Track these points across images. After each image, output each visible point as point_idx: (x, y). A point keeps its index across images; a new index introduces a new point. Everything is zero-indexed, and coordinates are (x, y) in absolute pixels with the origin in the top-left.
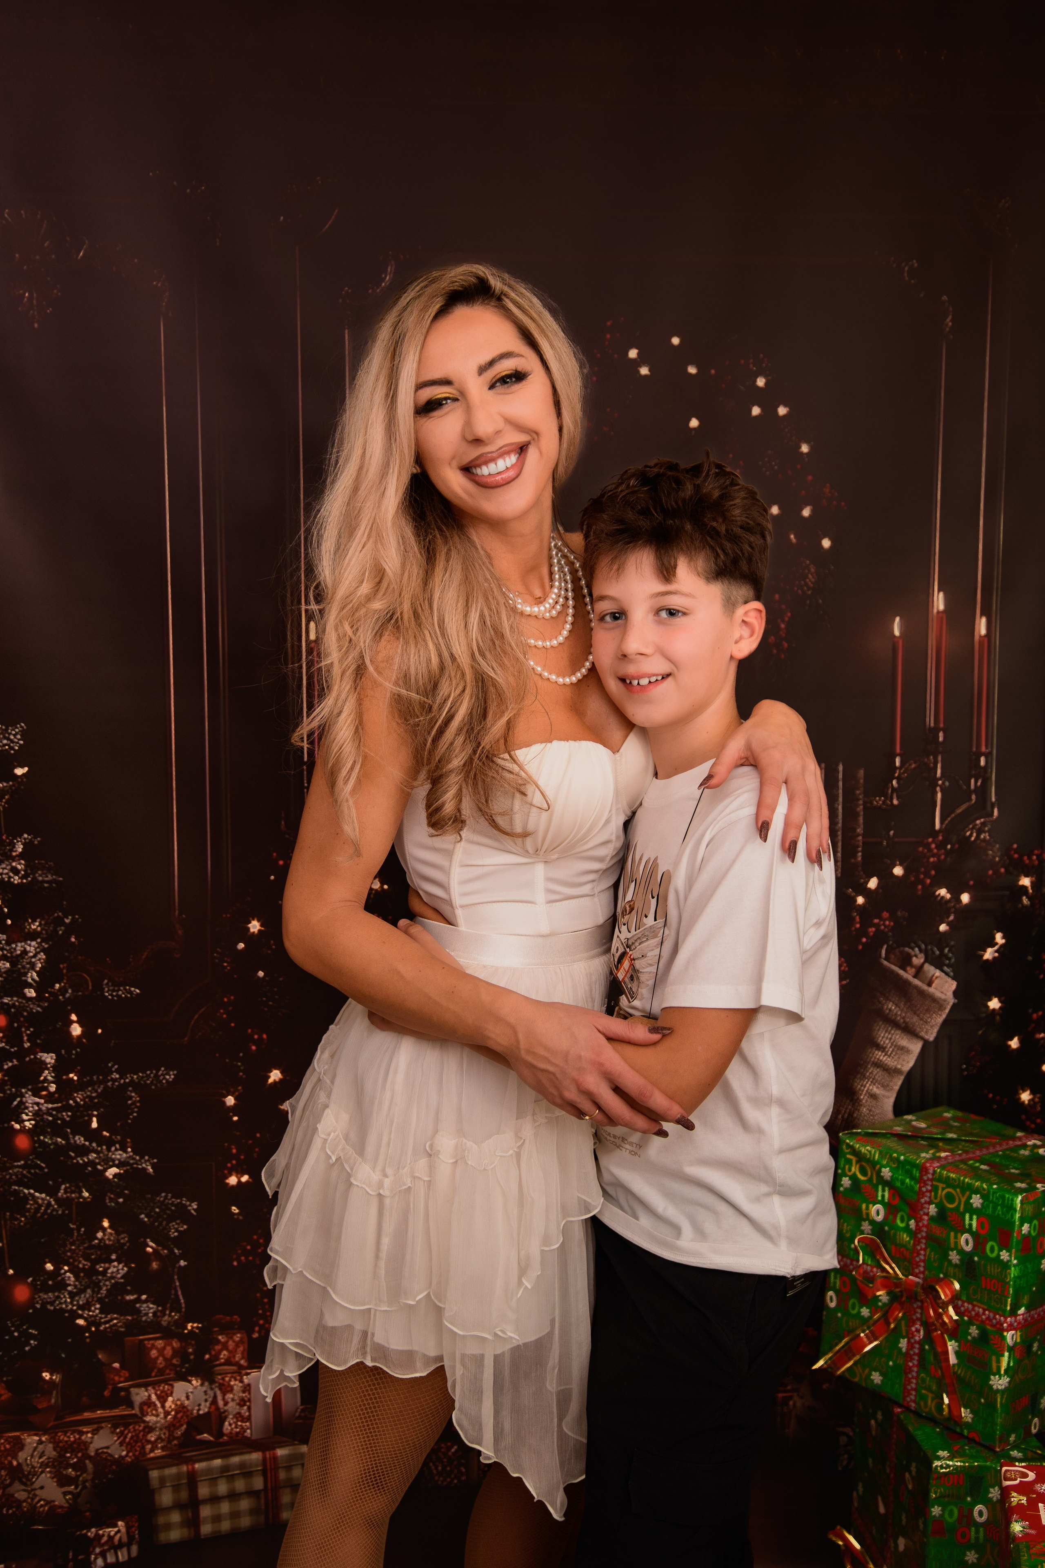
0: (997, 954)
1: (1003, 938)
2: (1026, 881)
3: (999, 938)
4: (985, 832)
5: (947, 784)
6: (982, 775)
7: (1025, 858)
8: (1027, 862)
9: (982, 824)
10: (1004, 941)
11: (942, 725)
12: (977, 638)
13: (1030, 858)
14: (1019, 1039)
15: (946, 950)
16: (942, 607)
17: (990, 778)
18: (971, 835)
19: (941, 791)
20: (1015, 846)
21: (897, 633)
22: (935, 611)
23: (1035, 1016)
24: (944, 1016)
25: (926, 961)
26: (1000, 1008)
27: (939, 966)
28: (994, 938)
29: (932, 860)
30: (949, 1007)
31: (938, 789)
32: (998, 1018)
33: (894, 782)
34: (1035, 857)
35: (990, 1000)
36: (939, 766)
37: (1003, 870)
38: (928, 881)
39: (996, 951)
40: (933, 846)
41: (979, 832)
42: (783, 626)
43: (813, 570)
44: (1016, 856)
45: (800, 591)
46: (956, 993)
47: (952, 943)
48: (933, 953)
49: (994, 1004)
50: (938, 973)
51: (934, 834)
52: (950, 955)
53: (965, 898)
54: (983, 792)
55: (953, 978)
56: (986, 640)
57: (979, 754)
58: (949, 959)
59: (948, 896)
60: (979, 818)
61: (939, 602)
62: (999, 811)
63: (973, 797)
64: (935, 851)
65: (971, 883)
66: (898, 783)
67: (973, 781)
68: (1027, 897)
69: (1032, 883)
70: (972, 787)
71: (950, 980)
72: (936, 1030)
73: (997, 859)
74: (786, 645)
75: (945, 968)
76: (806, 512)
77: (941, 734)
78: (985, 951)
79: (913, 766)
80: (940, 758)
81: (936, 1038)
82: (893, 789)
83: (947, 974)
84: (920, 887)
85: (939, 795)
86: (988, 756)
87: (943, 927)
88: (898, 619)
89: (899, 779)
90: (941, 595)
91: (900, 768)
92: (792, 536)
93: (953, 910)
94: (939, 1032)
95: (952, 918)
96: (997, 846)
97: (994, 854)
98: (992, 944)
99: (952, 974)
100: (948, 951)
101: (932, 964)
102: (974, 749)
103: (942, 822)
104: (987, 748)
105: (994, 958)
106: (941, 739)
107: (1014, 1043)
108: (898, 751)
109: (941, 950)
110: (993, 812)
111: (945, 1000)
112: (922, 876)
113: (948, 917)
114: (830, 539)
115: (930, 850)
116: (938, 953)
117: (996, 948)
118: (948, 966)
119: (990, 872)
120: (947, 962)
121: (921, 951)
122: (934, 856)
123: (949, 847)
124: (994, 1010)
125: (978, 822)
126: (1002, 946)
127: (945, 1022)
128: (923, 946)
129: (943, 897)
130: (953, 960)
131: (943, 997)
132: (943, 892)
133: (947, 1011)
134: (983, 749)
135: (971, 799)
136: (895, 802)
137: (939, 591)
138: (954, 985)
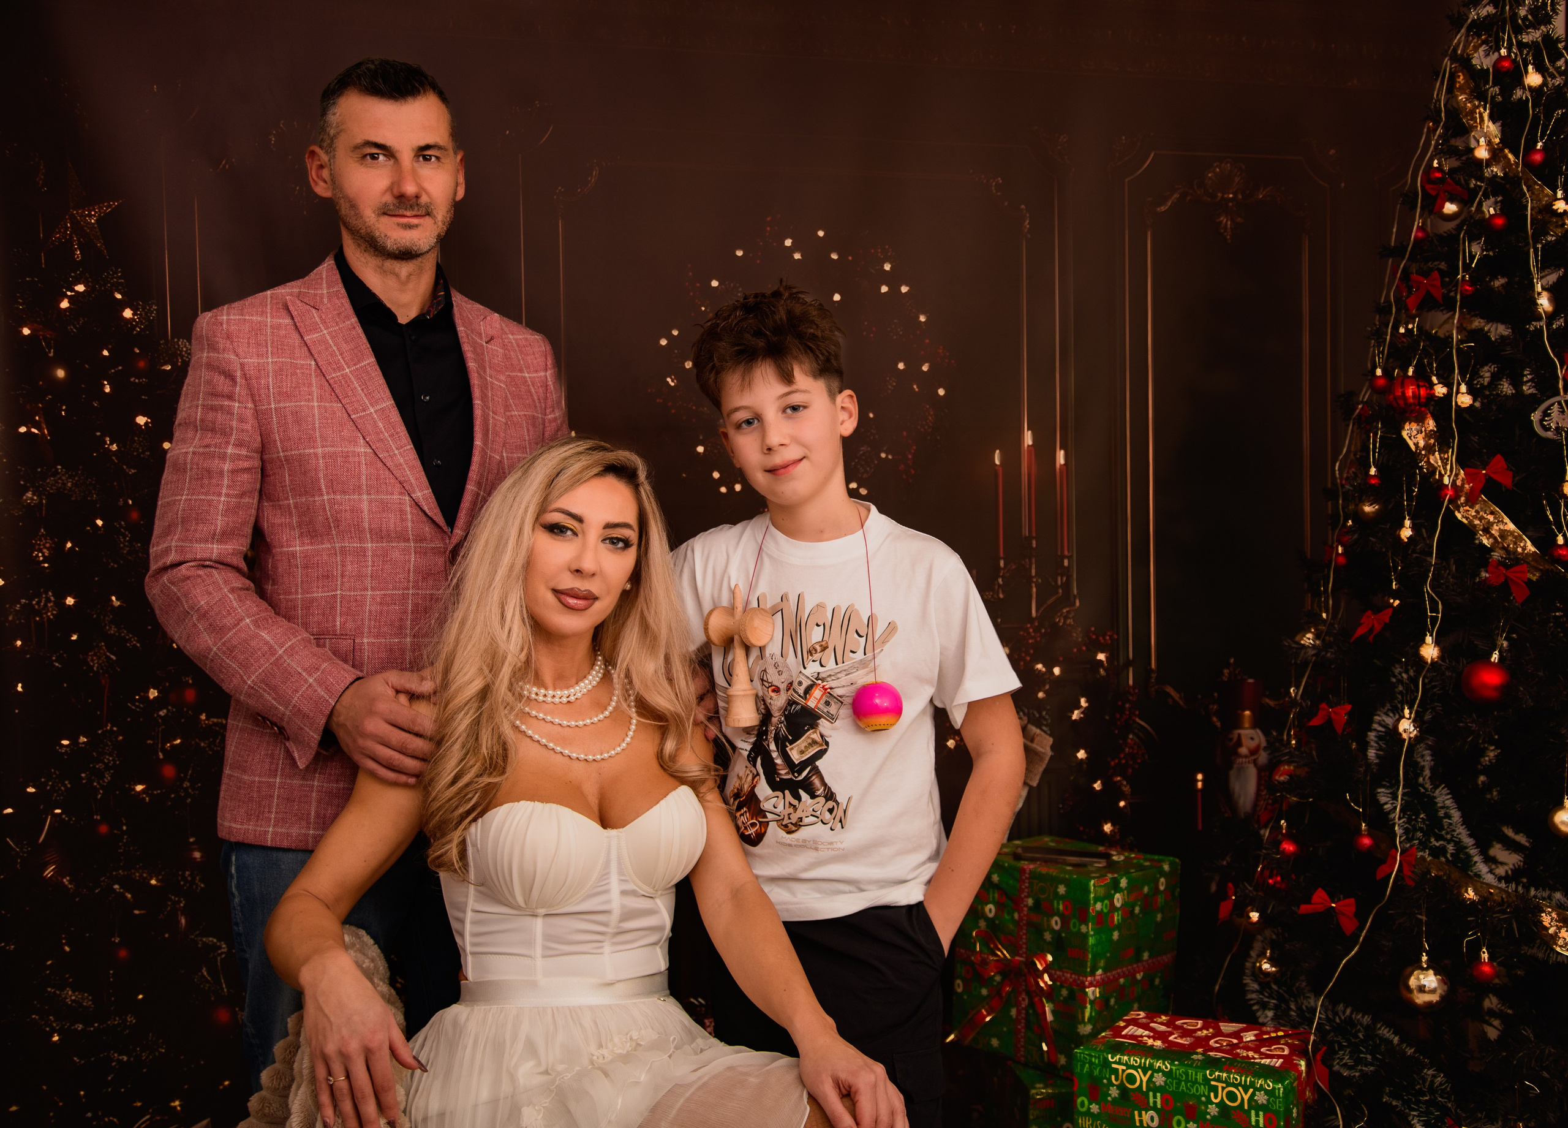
0: (1082, 716)
1: (1087, 702)
2: (1101, 657)
3: (1083, 702)
4: (1070, 618)
5: (1040, 581)
6: (1066, 572)
7: (1101, 638)
8: (1102, 641)
9: (1067, 612)
10: (1087, 705)
11: (1034, 535)
12: (1058, 466)
13: (1104, 638)
14: (1101, 782)
15: (1044, 713)
16: (1030, 443)
17: (1072, 576)
18: (1059, 621)
19: (1036, 586)
20: (1093, 629)
21: (997, 462)
22: (1026, 445)
23: (1113, 763)
24: (1044, 766)
25: (1029, 722)
26: (1086, 758)
27: (1039, 726)
28: (1080, 702)
29: (1030, 641)
30: (1047, 759)
31: (1033, 585)
32: (1085, 766)
33: (1000, 580)
34: (1108, 638)
35: (1078, 751)
36: (1034, 566)
37: (1084, 648)
38: (1028, 658)
39: (1082, 713)
40: (1031, 630)
41: (1066, 618)
42: (910, 457)
43: (932, 413)
44: (1094, 637)
45: (922, 430)
46: (1052, 748)
47: (1048, 707)
48: (1034, 715)
49: (1081, 754)
50: (1038, 731)
51: (1031, 620)
52: (1047, 717)
53: (1057, 671)
54: (1067, 586)
55: (1050, 735)
56: (1065, 467)
57: (1063, 557)
58: (1046, 720)
59: (1044, 670)
60: (1064, 607)
61: (1028, 439)
62: (1080, 602)
63: (1060, 591)
64: (1033, 634)
65: (1061, 659)
66: (1002, 580)
67: (1059, 579)
68: (1104, 669)
69: (1107, 658)
70: (1059, 583)
71: (1047, 737)
72: (1038, 778)
73: (1080, 640)
74: (913, 472)
75: (1044, 728)
76: (925, 368)
77: (1034, 542)
78: (1073, 713)
79: (1014, 567)
80: (1034, 560)
81: (1039, 784)
82: (999, 585)
83: (1045, 732)
84: (1022, 663)
85: (1034, 590)
86: (1070, 558)
87: (1041, 695)
88: (998, 451)
89: (1003, 577)
90: (1030, 432)
91: (1003, 569)
92: (915, 387)
93: (1048, 681)
94: (1041, 780)
95: (1047, 687)
96: (1080, 629)
97: (1077, 635)
98: (1079, 707)
99: (1049, 732)
100: (1046, 714)
101: (1033, 724)
102: (1059, 553)
103: (1037, 611)
104: (1068, 552)
105: (1081, 718)
106: (1034, 546)
107: (1097, 786)
108: (1002, 555)
109: (1040, 714)
110: (1075, 602)
111: (1044, 753)
112: (1023, 655)
113: (1044, 686)
114: (944, 388)
115: (1029, 633)
116: (1037, 715)
117: (1082, 710)
118: (1046, 726)
119: (1075, 650)
120: (1045, 723)
121: (1024, 714)
122: (1032, 638)
123: (1043, 631)
124: (1082, 759)
125: (1065, 611)
126: (1086, 708)
127: (1045, 771)
128: (1026, 711)
129: (1040, 671)
130: (1049, 721)
131: (1043, 750)
132: (1040, 666)
133: (1046, 762)
134: (1066, 553)
135: (1058, 593)
136: (1001, 596)
137: (1028, 430)
138: (1050, 740)
